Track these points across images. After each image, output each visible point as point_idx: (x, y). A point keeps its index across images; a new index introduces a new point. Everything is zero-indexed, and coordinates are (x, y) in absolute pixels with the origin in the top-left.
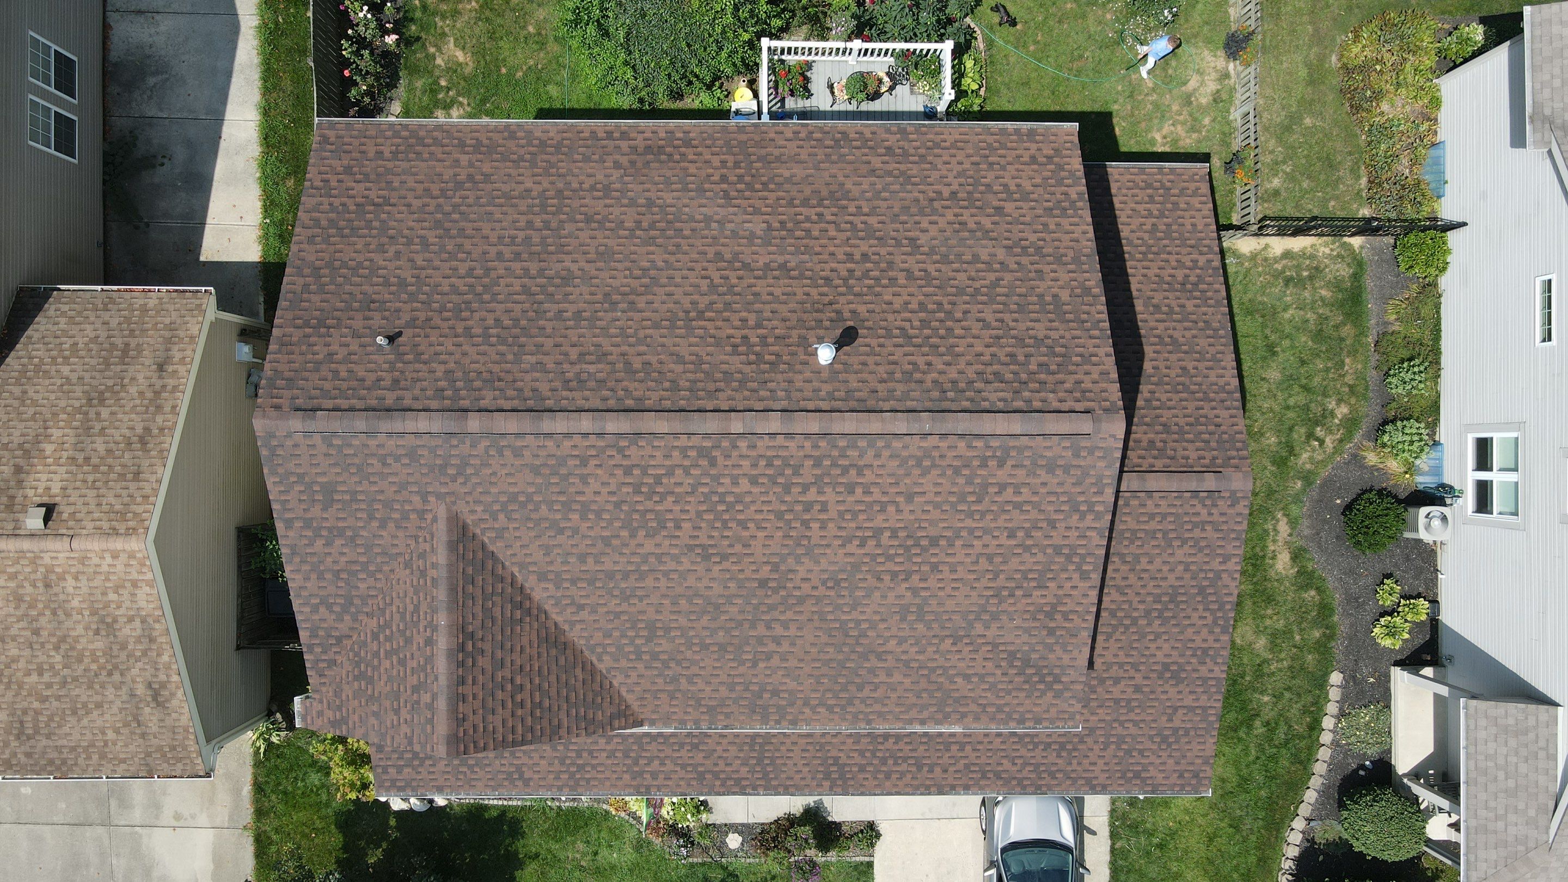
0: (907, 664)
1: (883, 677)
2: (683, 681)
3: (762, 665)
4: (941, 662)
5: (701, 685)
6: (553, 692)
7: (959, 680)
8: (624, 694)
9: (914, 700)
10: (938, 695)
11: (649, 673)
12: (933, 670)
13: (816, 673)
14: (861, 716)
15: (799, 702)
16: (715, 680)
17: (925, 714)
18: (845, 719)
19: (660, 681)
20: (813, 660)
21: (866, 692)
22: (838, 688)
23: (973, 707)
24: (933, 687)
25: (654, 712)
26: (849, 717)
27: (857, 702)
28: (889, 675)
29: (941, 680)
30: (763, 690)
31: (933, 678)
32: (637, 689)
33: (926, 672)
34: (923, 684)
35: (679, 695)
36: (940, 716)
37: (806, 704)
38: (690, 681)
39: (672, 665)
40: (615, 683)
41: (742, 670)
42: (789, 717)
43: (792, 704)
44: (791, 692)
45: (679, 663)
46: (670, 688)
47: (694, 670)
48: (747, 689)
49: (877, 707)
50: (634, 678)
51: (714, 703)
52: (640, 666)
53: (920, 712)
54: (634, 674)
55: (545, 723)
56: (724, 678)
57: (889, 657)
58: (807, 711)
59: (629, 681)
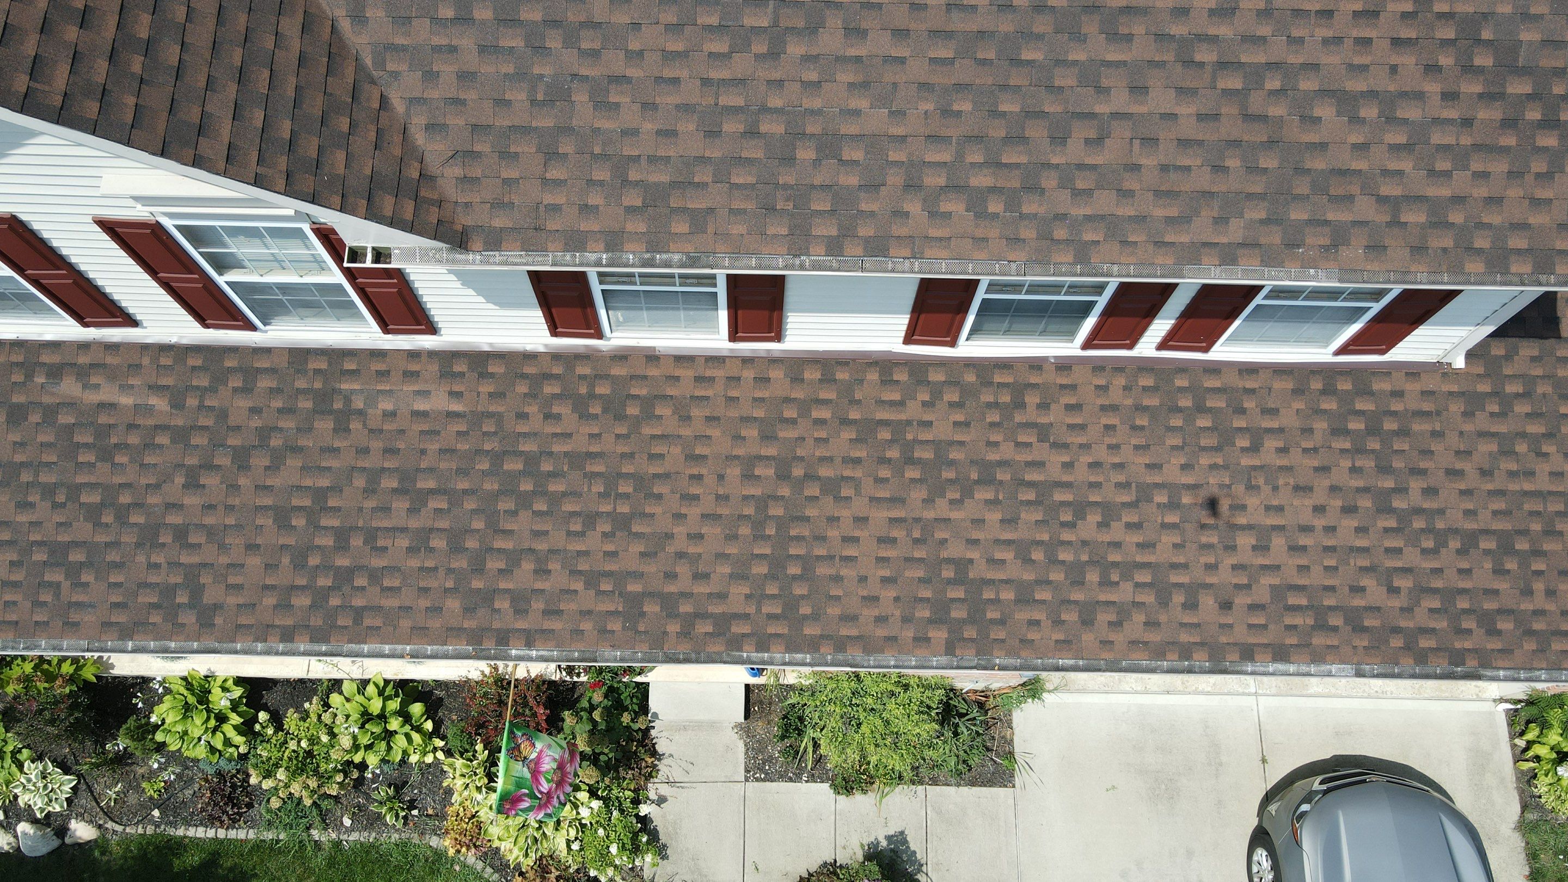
0: (1185, 47)
1: (1120, 100)
2: (581, 97)
3: (795, 49)
4: (1278, 50)
5: (630, 115)
6: (201, 35)
7: (1325, 111)
8: (419, 138)
9: (1202, 179)
10: (1269, 162)
11: (488, 69)
12: (1256, 74)
13: (941, 78)
14: (1060, 233)
15: (895, 179)
16: (669, 99)
17: (1235, 232)
18: (1015, 241)
19: (519, 96)
20: (935, 33)
21: (1074, 151)
22: (998, 131)
23: (1365, 208)
24: (1258, 134)
25: (498, 205)
26: (1028, 233)
27: (1049, 181)
28: (1139, 90)
29: (1277, 110)
30: (796, 135)
31: (1256, 103)
32: (456, 121)
33: (1235, 82)
34: (1230, 128)
35: (567, 147)
36: (1274, 237)
37: (912, 186)
38: (602, 105)
39: (554, 41)
40: (399, 106)
41: (741, 65)
42: (866, 230)
43: (873, 187)
44: (873, 142)
45: (570, 41)
46: (545, 121)
47: (615, 63)
48: (752, 133)
49: (1105, 202)
50: (446, 87)
51: (661, 177)
52: (467, 41)
53: (1222, 221)
54: (446, 69)
55: (157, 98)
56: (691, 92)
57: (1138, 29)
58: (914, 207)
59: (434, 94)
